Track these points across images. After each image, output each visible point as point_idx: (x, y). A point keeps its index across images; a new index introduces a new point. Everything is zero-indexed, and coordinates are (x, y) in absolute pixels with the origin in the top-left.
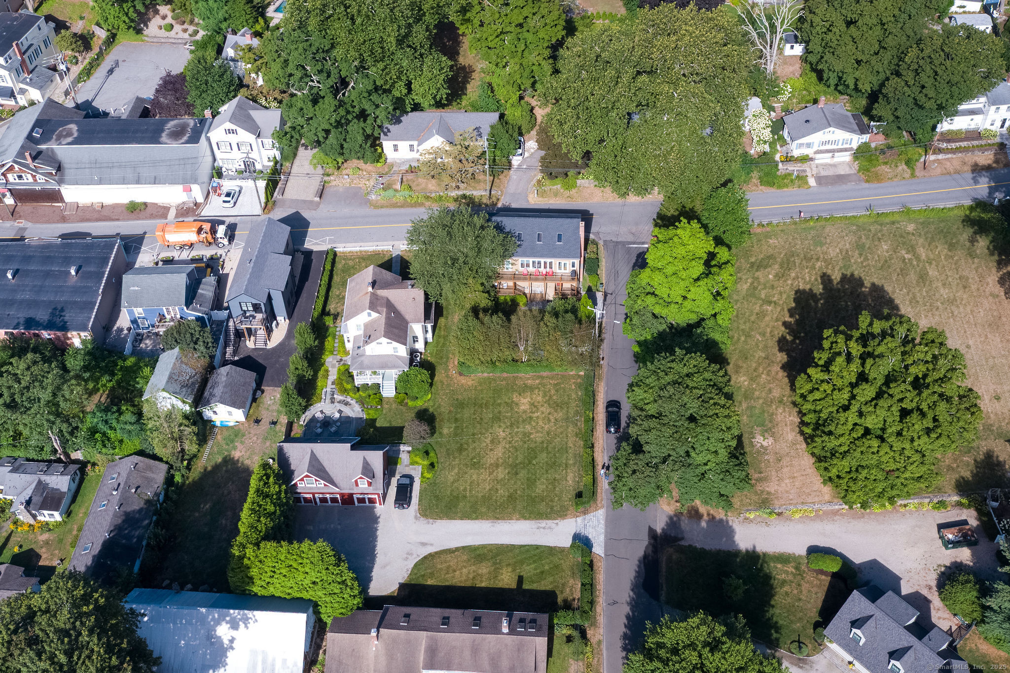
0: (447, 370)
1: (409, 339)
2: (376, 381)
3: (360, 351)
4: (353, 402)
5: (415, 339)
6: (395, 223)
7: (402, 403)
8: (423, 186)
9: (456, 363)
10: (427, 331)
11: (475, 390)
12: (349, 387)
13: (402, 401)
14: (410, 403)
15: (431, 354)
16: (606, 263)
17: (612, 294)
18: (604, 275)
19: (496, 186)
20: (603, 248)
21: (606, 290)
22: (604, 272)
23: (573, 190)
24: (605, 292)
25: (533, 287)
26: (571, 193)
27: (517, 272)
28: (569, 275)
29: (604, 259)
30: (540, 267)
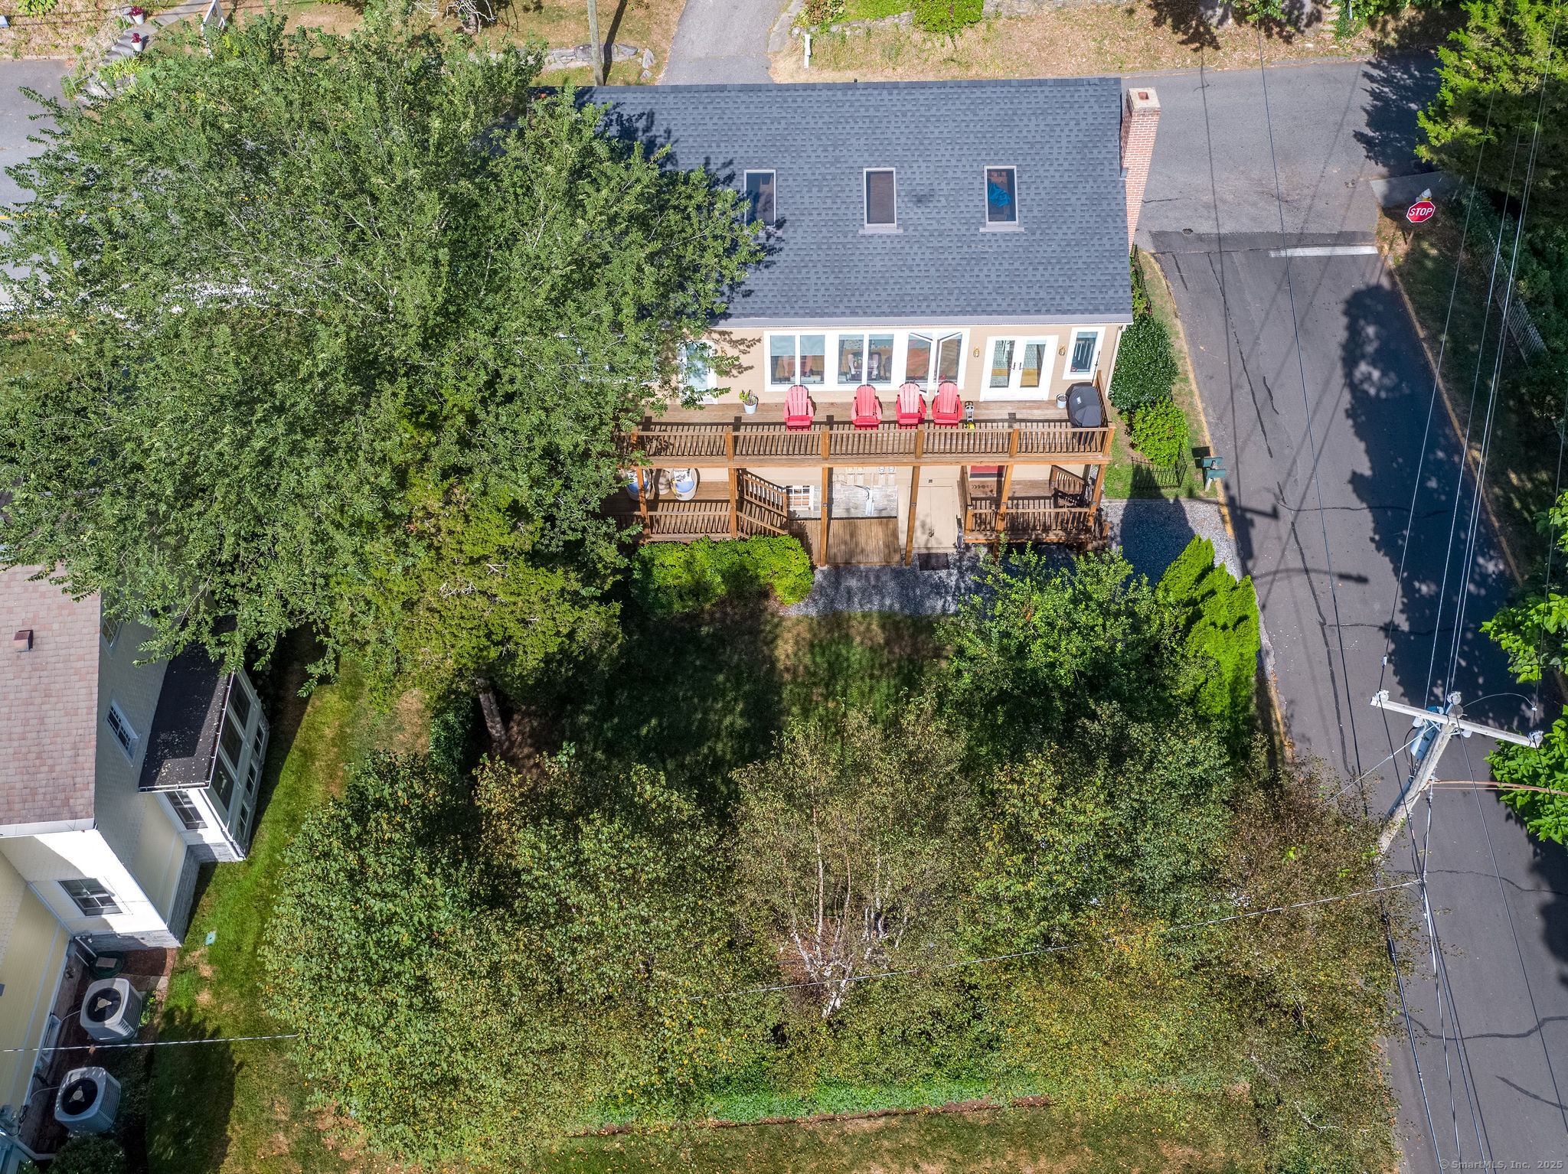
5: (88, 894)
16: (1192, 338)
17: (1274, 515)
18: (1200, 405)
19: (630, 32)
20: (1157, 267)
21: (1234, 491)
22: (1194, 387)
23: (968, 33)
24: (1231, 502)
25: (836, 487)
26: (961, 43)
27: (750, 410)
28: (1051, 414)
29: (1178, 322)
30: (884, 376)
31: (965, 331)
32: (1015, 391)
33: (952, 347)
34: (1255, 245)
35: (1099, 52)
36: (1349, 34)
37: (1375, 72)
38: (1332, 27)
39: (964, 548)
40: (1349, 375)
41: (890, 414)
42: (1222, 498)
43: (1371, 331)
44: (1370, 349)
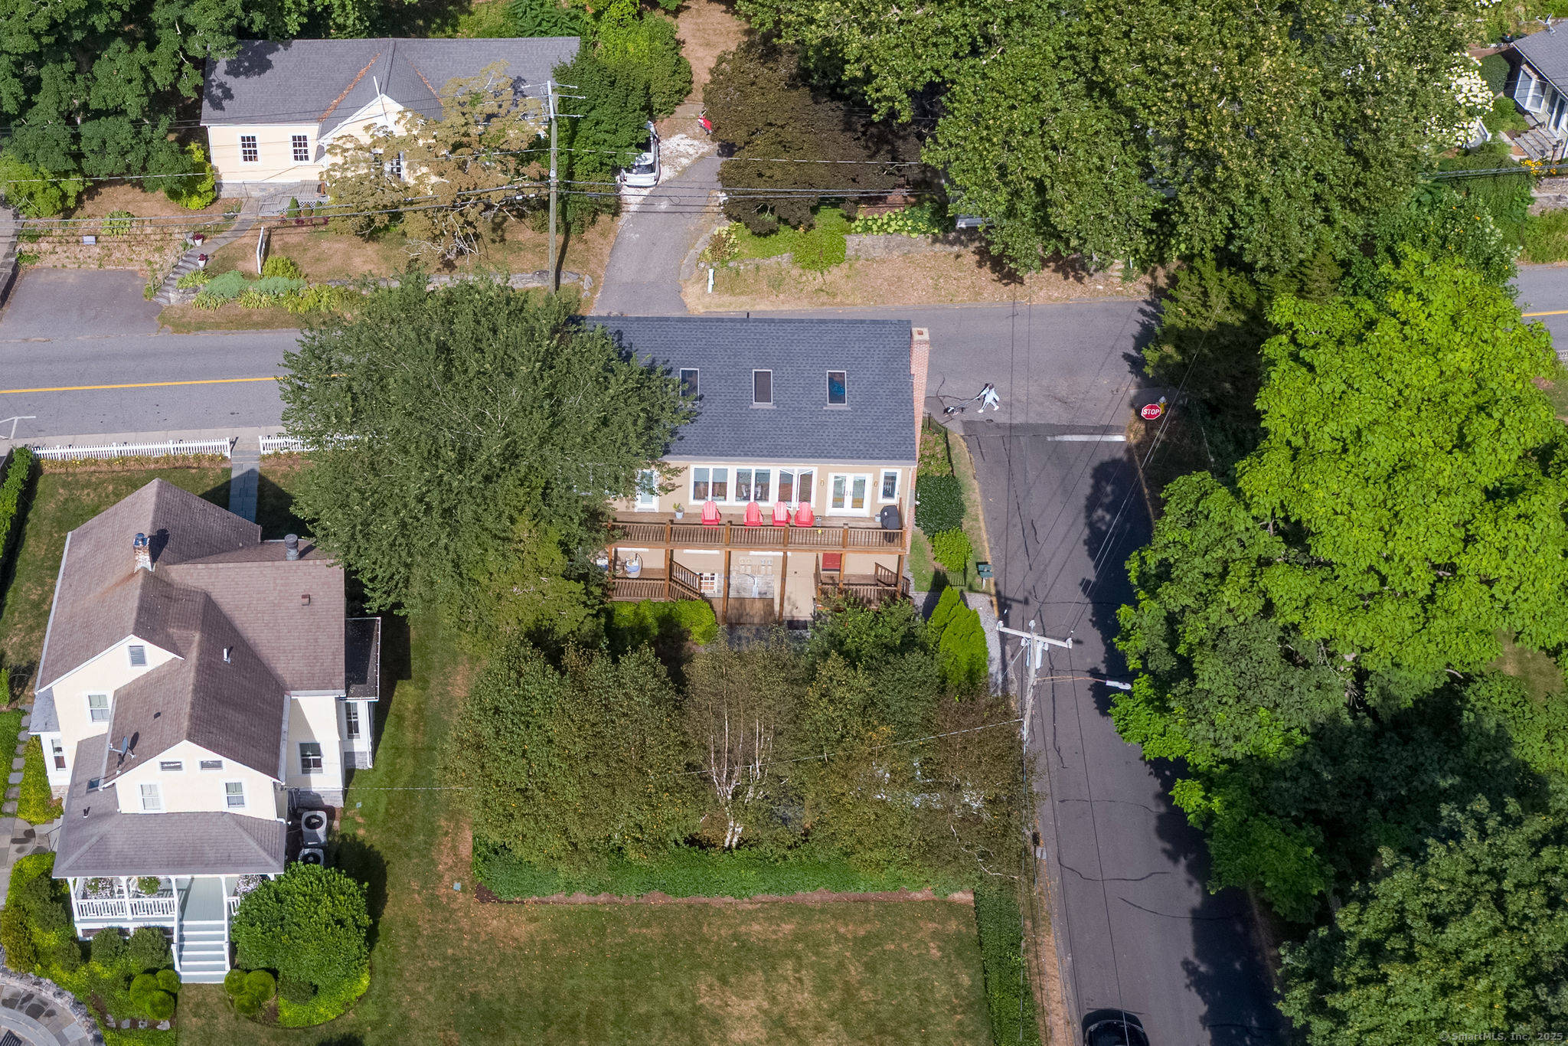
0: (429, 877)
1: (290, 755)
2: (157, 920)
3: (94, 800)
4: (64, 1004)
5: (310, 756)
6: (241, 372)
7: (254, 1009)
8: (337, 261)
9: (466, 850)
10: (352, 729)
11: (545, 958)
12: (50, 939)
13: (256, 1003)
14: (289, 1012)
15: (369, 814)
16: (985, 493)
17: (1026, 602)
18: (985, 536)
19: (574, 262)
20: (964, 444)
21: (1001, 588)
22: (982, 524)
23: (835, 270)
24: (998, 594)
25: (733, 574)
26: (828, 278)
27: (679, 516)
28: (871, 524)
29: (975, 482)
30: (764, 496)
31: (813, 468)
32: (848, 510)
33: (806, 479)
34: (1037, 432)
35: (936, 287)
36: (1131, 279)
37: (1148, 309)
38: (1119, 274)
39: (817, 616)
40: (1089, 516)
41: (769, 522)
42: (993, 591)
43: (1109, 489)
44: (1107, 500)
